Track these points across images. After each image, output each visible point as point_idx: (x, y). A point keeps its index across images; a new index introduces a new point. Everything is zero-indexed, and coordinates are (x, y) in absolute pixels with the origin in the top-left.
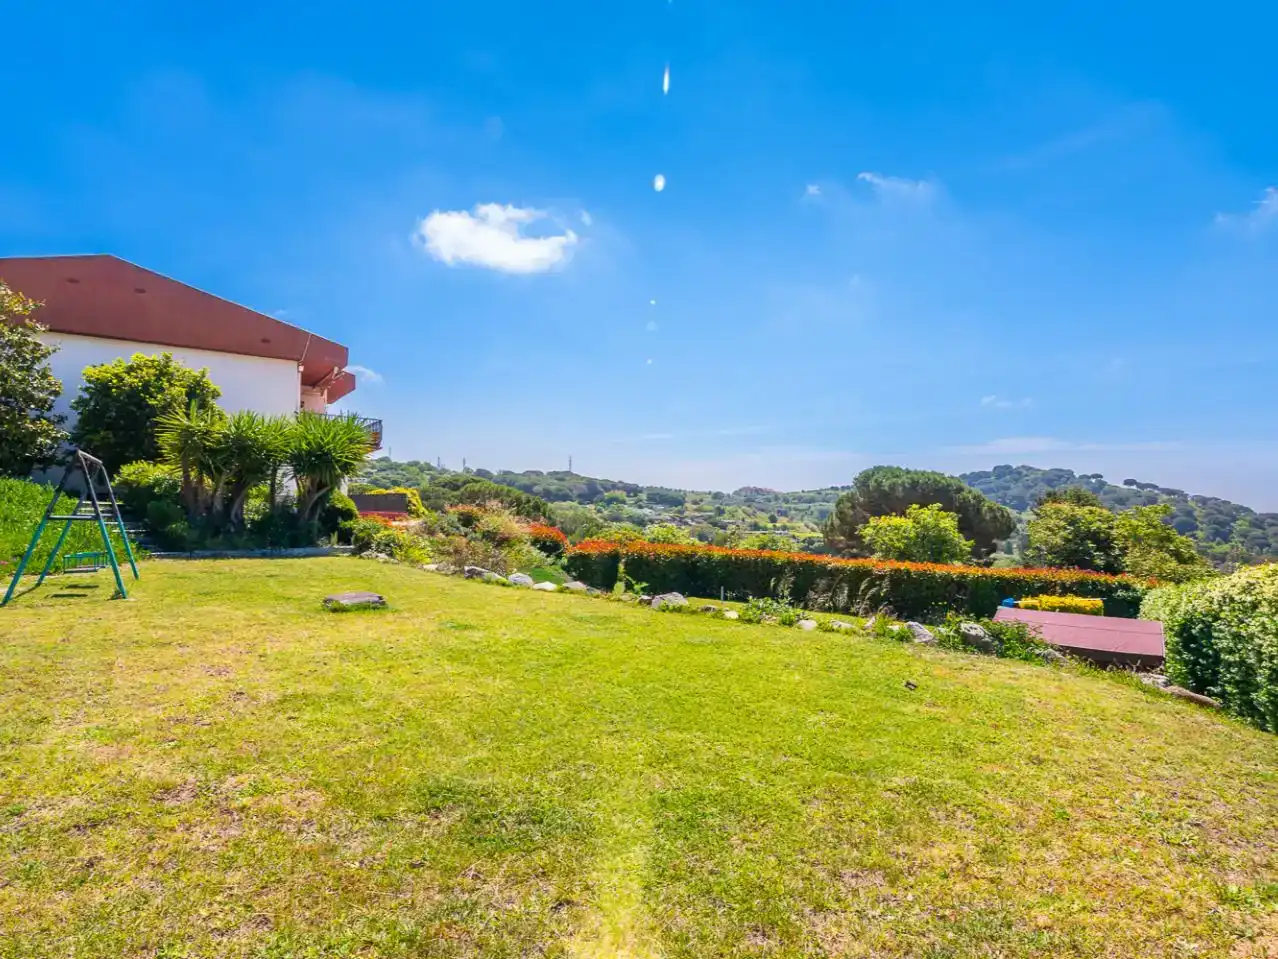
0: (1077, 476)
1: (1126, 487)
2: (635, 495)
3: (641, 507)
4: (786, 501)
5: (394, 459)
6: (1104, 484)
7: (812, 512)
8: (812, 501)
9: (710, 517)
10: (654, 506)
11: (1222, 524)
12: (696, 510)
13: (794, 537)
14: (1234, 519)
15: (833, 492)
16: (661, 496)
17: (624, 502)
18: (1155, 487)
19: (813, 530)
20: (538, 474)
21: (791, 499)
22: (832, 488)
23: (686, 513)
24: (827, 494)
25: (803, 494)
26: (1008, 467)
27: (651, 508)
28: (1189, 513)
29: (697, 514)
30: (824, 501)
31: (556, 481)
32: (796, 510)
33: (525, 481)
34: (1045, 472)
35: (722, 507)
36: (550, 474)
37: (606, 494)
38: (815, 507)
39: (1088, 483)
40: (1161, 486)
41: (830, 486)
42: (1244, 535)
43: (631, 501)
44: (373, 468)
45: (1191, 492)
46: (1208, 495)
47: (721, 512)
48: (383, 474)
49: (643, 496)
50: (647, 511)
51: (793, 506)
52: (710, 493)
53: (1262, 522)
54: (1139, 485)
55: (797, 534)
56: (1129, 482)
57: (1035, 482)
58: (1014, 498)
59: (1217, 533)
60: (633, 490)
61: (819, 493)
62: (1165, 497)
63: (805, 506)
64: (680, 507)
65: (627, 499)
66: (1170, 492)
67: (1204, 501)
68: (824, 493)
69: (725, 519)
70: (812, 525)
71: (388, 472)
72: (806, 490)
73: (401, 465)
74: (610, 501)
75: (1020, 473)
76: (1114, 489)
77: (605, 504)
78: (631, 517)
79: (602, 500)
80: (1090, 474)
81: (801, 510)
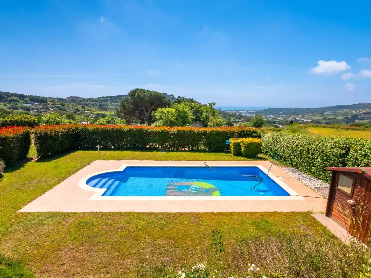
2: (23, 99)
3: (27, 104)
4: (87, 101)
6: (174, 97)
7: (97, 105)
8: (96, 101)
9: (59, 107)
10: (33, 103)
12: (53, 104)
13: (92, 113)
15: (103, 98)
16: (36, 99)
17: (18, 101)
19: (98, 111)
21: (89, 100)
22: (103, 97)
23: (49, 106)
24: (101, 99)
27: (32, 104)
29: (53, 106)
30: (100, 101)
35: (63, 103)
37: (8, 98)
38: (98, 103)
41: (101, 97)
43: (22, 101)
47: (63, 105)
49: (28, 99)
50: (30, 105)
51: (90, 103)
52: (57, 98)
55: (93, 112)
56: (179, 97)
60: (22, 97)
61: (98, 99)
64: (45, 103)
65: (20, 100)
69: (65, 107)
70: (97, 109)
74: (11, 101)
76: (176, 99)
77: (8, 102)
78: (22, 107)
79: (6, 101)
80: (171, 95)
81: (93, 104)
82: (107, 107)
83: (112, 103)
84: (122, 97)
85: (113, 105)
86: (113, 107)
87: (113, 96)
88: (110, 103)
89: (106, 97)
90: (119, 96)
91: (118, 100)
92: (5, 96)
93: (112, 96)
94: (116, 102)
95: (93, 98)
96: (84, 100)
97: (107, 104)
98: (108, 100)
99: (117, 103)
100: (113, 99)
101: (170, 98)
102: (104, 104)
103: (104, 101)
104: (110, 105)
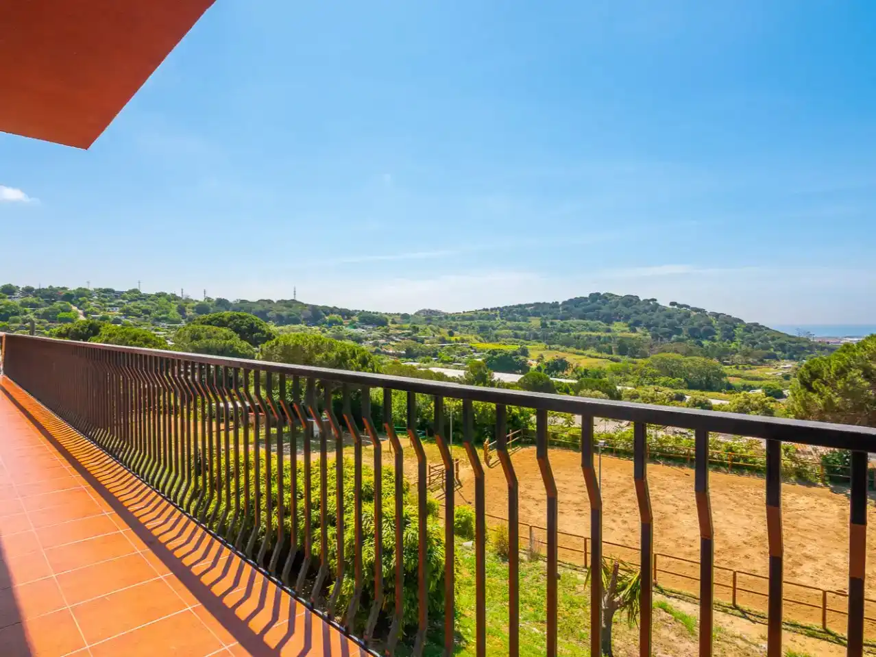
0: (642, 300)
1: (671, 307)
2: (349, 318)
3: (355, 327)
4: (453, 319)
5: (143, 291)
6: (658, 305)
8: (472, 319)
9: (409, 334)
10: (366, 326)
11: (729, 330)
12: (397, 328)
13: (471, 347)
14: (735, 327)
15: (484, 312)
16: (369, 318)
17: (341, 324)
18: (688, 307)
20: (269, 302)
21: (456, 318)
22: (484, 310)
23: (391, 331)
24: (481, 314)
25: (465, 314)
26: (598, 294)
27: (363, 328)
28: (710, 323)
29: (398, 332)
30: (480, 319)
31: (285, 308)
32: (462, 326)
33: (259, 308)
34: (622, 298)
35: (417, 326)
36: (279, 301)
37: (327, 318)
38: (476, 323)
39: (649, 304)
40: (691, 306)
41: (482, 308)
42: (743, 338)
43: (346, 322)
44: (124, 299)
45: (709, 310)
46: (720, 311)
47: (416, 330)
48: (133, 304)
49: (356, 318)
50: (360, 331)
51: (458, 323)
52: (398, 314)
53: (751, 329)
54: (681, 306)
56: (673, 304)
57: (617, 304)
58: (605, 315)
59: (726, 336)
60: (346, 314)
62: (695, 313)
63: (467, 323)
64: (385, 327)
65: (344, 321)
66: (697, 310)
67: (717, 316)
68: (478, 312)
69: (420, 335)
70: (479, 338)
71: (139, 302)
72: (466, 311)
73: (149, 296)
74: (331, 323)
75: (606, 298)
76: (664, 309)
77: (327, 326)
78: (350, 336)
79: (325, 322)
80: (649, 298)
81: (467, 326)
82: (495, 332)
83: (505, 324)
84: (526, 308)
85: (508, 328)
86: (510, 332)
87: (506, 307)
88: (502, 323)
89: (492, 310)
90: (520, 306)
91: (517, 316)
92: (323, 314)
93: (503, 308)
94: (515, 320)
95: (464, 312)
96: (447, 316)
97: (495, 326)
98: (496, 315)
99: (518, 323)
100: (508, 313)
101: (647, 308)
102: (489, 324)
103: (488, 319)
104: (501, 327)
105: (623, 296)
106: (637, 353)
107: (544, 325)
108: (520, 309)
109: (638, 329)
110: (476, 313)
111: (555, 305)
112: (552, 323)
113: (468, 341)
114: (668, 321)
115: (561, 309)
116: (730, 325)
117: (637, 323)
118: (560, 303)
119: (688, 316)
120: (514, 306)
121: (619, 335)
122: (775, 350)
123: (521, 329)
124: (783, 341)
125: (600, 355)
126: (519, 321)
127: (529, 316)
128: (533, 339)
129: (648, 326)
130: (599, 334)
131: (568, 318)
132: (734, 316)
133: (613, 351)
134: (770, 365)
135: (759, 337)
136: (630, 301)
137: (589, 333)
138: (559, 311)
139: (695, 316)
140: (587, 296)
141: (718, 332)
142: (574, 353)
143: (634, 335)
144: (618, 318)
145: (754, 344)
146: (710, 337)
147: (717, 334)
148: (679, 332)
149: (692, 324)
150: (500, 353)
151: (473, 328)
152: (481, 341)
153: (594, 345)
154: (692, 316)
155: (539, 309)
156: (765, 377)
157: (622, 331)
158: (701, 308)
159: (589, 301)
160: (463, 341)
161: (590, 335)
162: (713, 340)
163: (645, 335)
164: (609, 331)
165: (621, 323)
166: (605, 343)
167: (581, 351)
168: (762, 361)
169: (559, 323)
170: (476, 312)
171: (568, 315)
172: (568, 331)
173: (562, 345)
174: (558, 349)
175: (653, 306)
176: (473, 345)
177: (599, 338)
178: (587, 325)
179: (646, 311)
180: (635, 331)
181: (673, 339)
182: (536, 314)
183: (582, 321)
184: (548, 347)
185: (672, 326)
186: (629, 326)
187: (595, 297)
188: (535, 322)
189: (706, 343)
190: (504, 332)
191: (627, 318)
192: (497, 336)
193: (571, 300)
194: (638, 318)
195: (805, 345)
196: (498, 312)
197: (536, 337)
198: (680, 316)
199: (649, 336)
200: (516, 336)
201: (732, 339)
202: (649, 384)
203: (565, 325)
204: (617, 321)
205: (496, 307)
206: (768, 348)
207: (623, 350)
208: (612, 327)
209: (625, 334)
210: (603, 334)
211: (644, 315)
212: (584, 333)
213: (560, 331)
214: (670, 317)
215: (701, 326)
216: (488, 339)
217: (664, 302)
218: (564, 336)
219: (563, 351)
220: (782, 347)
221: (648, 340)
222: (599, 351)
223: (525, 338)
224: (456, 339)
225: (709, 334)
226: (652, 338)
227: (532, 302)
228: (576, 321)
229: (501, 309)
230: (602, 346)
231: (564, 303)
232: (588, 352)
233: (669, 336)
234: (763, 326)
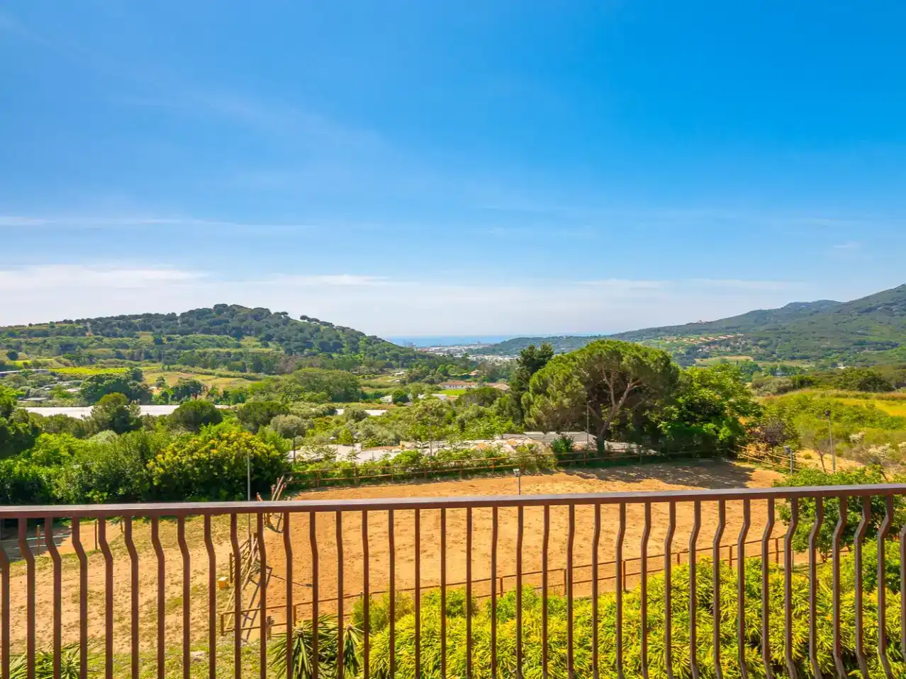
0: (273, 313)
1: (301, 321)
6: (289, 318)
7: (51, 346)
8: (45, 334)
11: (355, 343)
14: (359, 340)
18: (317, 321)
21: (17, 333)
22: (65, 321)
24: (63, 328)
25: (32, 328)
26: (225, 306)
28: (338, 337)
30: (59, 334)
32: (27, 343)
34: (252, 310)
38: (51, 341)
39: (280, 318)
40: (321, 320)
42: (365, 350)
45: (336, 324)
46: (345, 325)
51: (22, 340)
53: (371, 341)
54: (309, 320)
56: (303, 318)
57: (246, 316)
58: (234, 328)
59: (352, 349)
62: (324, 327)
63: (40, 339)
66: (326, 324)
67: (343, 329)
68: (57, 326)
72: (33, 323)
75: (234, 310)
76: (296, 323)
80: (280, 312)
81: (37, 344)
82: (87, 351)
83: (101, 340)
84: (132, 321)
85: (106, 346)
86: (110, 351)
87: (100, 319)
88: (96, 339)
89: (78, 322)
90: (122, 317)
91: (119, 330)
93: (97, 319)
94: (115, 335)
95: (30, 325)
97: (85, 343)
98: (85, 329)
99: (120, 339)
100: (103, 326)
101: (279, 321)
102: (75, 342)
103: (74, 334)
104: (94, 344)
105: (253, 308)
106: (273, 369)
107: (158, 342)
108: (122, 322)
109: (270, 343)
110: (53, 327)
111: (172, 317)
112: (169, 339)
113: (46, 364)
114: (300, 335)
115: (179, 321)
116: (355, 338)
117: (269, 338)
118: (178, 315)
119: (318, 330)
120: (112, 318)
121: (251, 350)
122: (390, 360)
123: (126, 347)
124: (396, 352)
125: (232, 374)
126: (122, 336)
127: (138, 331)
128: (145, 358)
129: (281, 341)
130: (227, 350)
131: (190, 333)
132: (358, 329)
133: (247, 369)
134: (389, 374)
135: (377, 349)
136: (260, 314)
137: (216, 349)
138: (178, 324)
139: (324, 330)
140: (211, 307)
141: (345, 345)
142: (201, 374)
143: (266, 350)
144: (248, 332)
145: (375, 355)
146: (338, 350)
147: (344, 347)
148: (310, 346)
149: (322, 337)
150: (108, 379)
151: (49, 347)
152: (67, 365)
153: (225, 363)
154: (322, 330)
155: (149, 322)
156: (386, 384)
157: (254, 347)
158: (330, 322)
159: (214, 313)
160: (37, 365)
161: (219, 352)
162: (341, 353)
163: (279, 350)
164: (239, 346)
165: (253, 338)
166: (238, 360)
167: (209, 370)
168: (382, 371)
169: (178, 338)
170: (52, 325)
171: (190, 329)
172: (191, 347)
173: (185, 364)
174: (179, 370)
175: (283, 319)
176: (56, 371)
177: (229, 354)
178: (213, 340)
179: (277, 325)
180: (267, 346)
181: (305, 353)
182: (145, 328)
183: (206, 336)
184: (166, 367)
185: (305, 340)
186: (261, 340)
187: (221, 308)
188: (147, 338)
189: (335, 355)
190: (99, 351)
191: (259, 331)
192: (91, 357)
193: (191, 312)
194: (270, 332)
195: (412, 354)
196: (88, 325)
197: (148, 356)
198: (311, 330)
199: (282, 351)
200: (119, 356)
201: (357, 351)
202: (294, 401)
203: (185, 340)
204: (250, 335)
205: (85, 318)
206: (385, 358)
207: (258, 368)
208: (242, 342)
209: (257, 350)
210: (233, 351)
211: (276, 329)
212: (210, 350)
213: (180, 348)
214: (301, 331)
215: (330, 340)
216: (78, 361)
217: (295, 316)
218: (186, 353)
219: (186, 372)
220: (396, 357)
221: (281, 354)
222: (231, 369)
223: (132, 358)
224: (25, 364)
225: (338, 347)
226: (286, 352)
227: (141, 314)
228: (201, 336)
229: (94, 322)
230: (233, 363)
231: (183, 315)
232: (218, 371)
233: (302, 351)
234: (380, 339)
